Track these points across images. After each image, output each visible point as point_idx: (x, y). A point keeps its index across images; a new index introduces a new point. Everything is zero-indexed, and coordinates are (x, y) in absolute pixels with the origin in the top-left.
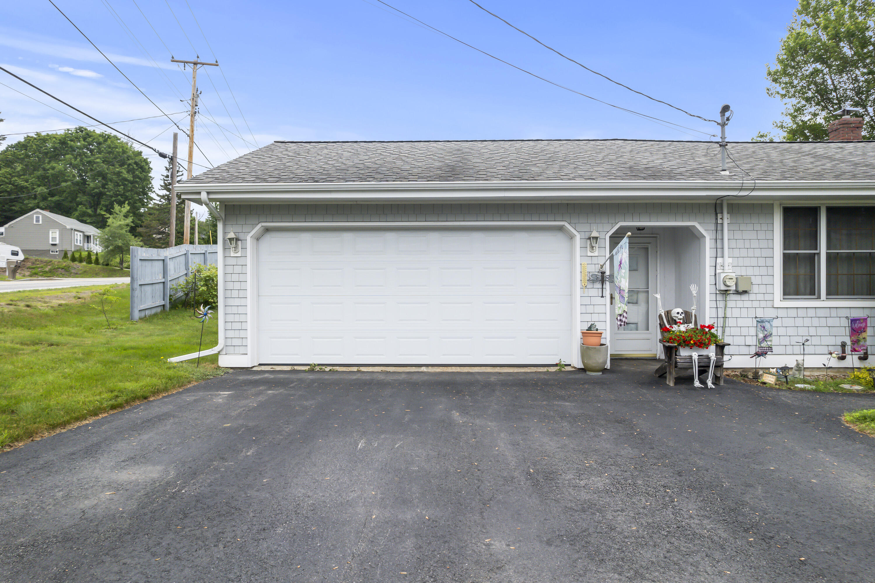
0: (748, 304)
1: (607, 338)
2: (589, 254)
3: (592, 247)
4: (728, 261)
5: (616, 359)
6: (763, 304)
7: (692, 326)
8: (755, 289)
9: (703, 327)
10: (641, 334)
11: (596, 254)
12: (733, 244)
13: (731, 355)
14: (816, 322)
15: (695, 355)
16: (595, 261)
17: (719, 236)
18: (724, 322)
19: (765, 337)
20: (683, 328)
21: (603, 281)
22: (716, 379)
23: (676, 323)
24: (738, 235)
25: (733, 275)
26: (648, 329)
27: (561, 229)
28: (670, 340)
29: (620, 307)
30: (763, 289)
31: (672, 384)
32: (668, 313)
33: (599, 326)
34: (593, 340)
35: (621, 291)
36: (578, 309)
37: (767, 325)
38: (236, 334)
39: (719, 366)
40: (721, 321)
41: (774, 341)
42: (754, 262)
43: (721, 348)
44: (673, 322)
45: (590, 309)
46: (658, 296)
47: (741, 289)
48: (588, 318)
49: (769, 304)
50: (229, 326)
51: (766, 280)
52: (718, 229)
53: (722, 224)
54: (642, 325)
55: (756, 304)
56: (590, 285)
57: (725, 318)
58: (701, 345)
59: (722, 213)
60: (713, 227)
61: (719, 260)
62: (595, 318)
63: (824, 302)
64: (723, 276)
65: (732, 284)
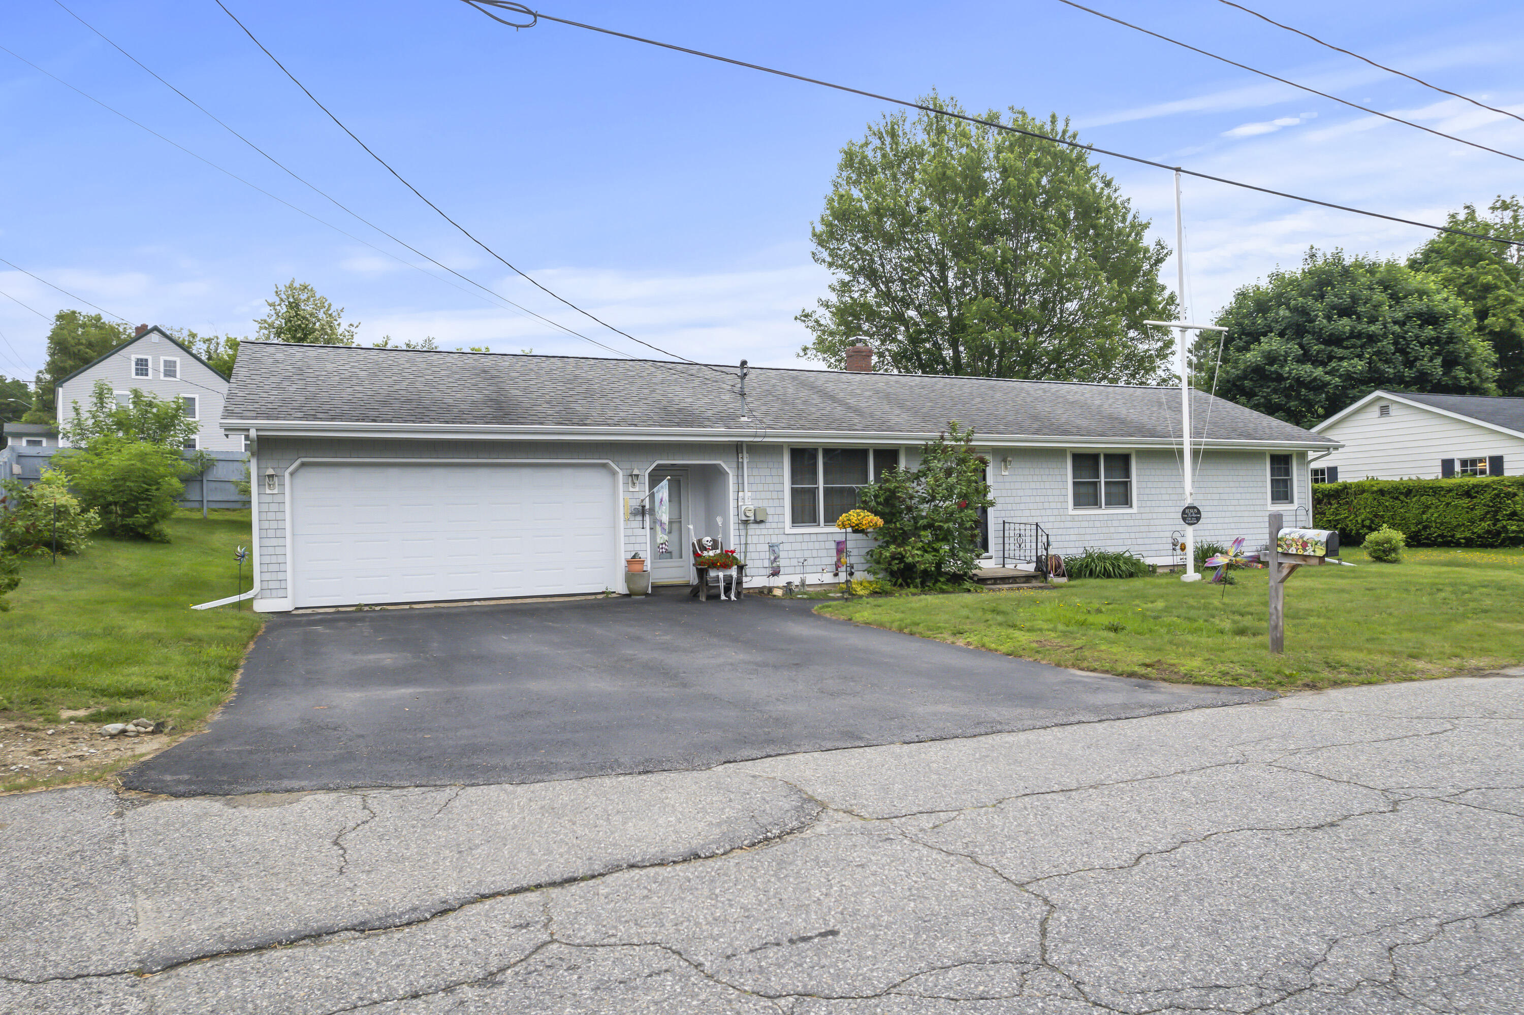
0: (764, 532)
1: (648, 566)
2: (631, 489)
3: (634, 484)
4: (748, 494)
5: (655, 587)
6: (777, 531)
7: (718, 551)
8: (770, 519)
9: (727, 551)
10: (675, 562)
11: (637, 489)
12: (752, 480)
13: (752, 576)
14: (817, 545)
15: (721, 575)
16: (636, 495)
17: (740, 473)
18: (746, 548)
19: (775, 558)
20: (711, 553)
21: (643, 514)
22: (738, 594)
23: (706, 549)
24: (755, 472)
25: (752, 507)
26: (681, 557)
27: (604, 466)
28: (702, 563)
29: (661, 537)
30: (776, 519)
31: (704, 599)
32: (699, 541)
33: (642, 555)
34: (637, 567)
35: (661, 524)
36: (622, 540)
37: (776, 549)
38: (274, 576)
39: (739, 583)
40: (743, 547)
41: (782, 563)
42: (768, 495)
43: (741, 568)
44: (703, 548)
45: (633, 540)
46: (691, 527)
47: (758, 519)
48: (630, 547)
49: (781, 531)
50: (265, 568)
51: (779, 511)
52: (739, 467)
53: (742, 463)
54: (676, 553)
55: (771, 532)
56: (632, 518)
57: (746, 544)
58: (725, 566)
59: (742, 453)
60: (735, 465)
61: (741, 494)
62: (637, 548)
63: (823, 529)
64: (744, 508)
65: (751, 515)
